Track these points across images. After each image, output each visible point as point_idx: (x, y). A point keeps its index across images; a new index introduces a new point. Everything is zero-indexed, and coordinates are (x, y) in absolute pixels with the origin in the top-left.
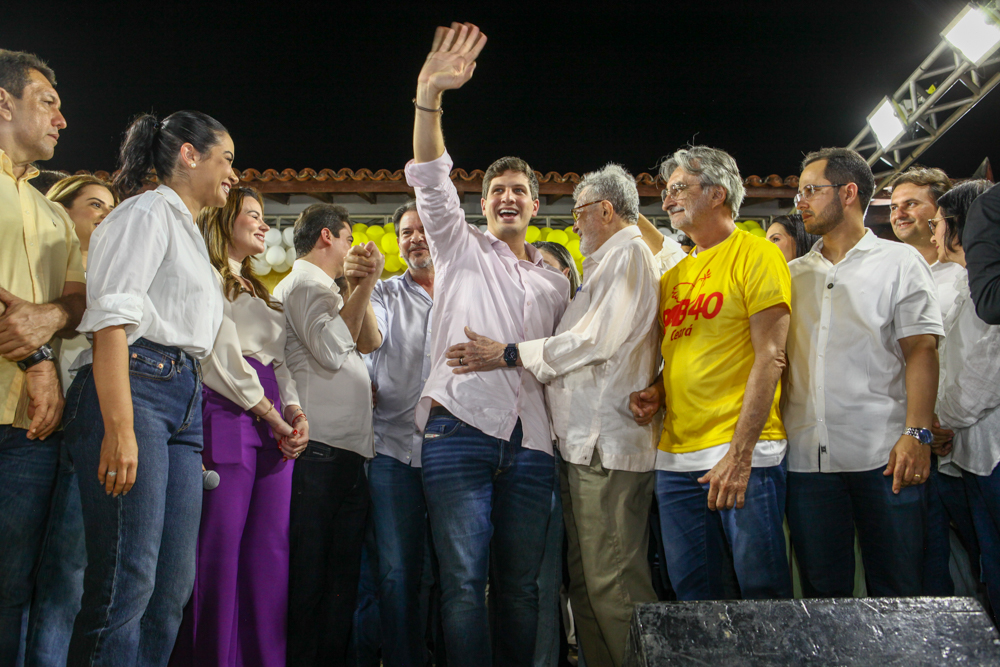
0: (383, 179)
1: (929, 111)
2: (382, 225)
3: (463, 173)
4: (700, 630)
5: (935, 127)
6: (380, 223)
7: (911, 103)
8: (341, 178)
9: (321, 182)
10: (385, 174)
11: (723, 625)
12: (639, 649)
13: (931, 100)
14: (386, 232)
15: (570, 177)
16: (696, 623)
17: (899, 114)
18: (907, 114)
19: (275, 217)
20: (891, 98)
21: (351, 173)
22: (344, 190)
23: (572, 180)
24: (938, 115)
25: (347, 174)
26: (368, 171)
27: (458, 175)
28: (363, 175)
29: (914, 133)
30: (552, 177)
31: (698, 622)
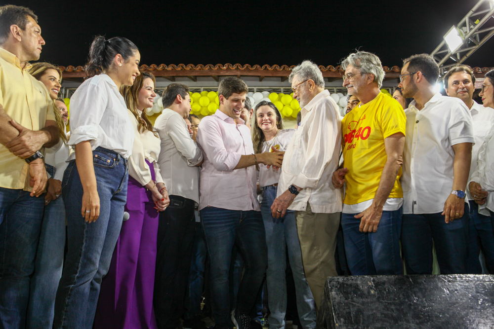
0: (200, 69)
1: (476, 33)
2: (200, 92)
3: (240, 66)
4: (359, 290)
5: (479, 41)
6: (198, 91)
7: (467, 29)
8: (179, 69)
9: (169, 71)
10: (201, 66)
11: (370, 288)
12: (329, 299)
13: (477, 27)
14: (202, 96)
16: (357, 287)
17: (460, 34)
18: (464, 35)
20: (456, 26)
21: (184, 66)
22: (180, 75)
24: (480, 34)
25: (182, 67)
26: (193, 65)
27: (237, 67)
28: (190, 67)
29: (468, 44)
30: (284, 68)
31: (358, 286)
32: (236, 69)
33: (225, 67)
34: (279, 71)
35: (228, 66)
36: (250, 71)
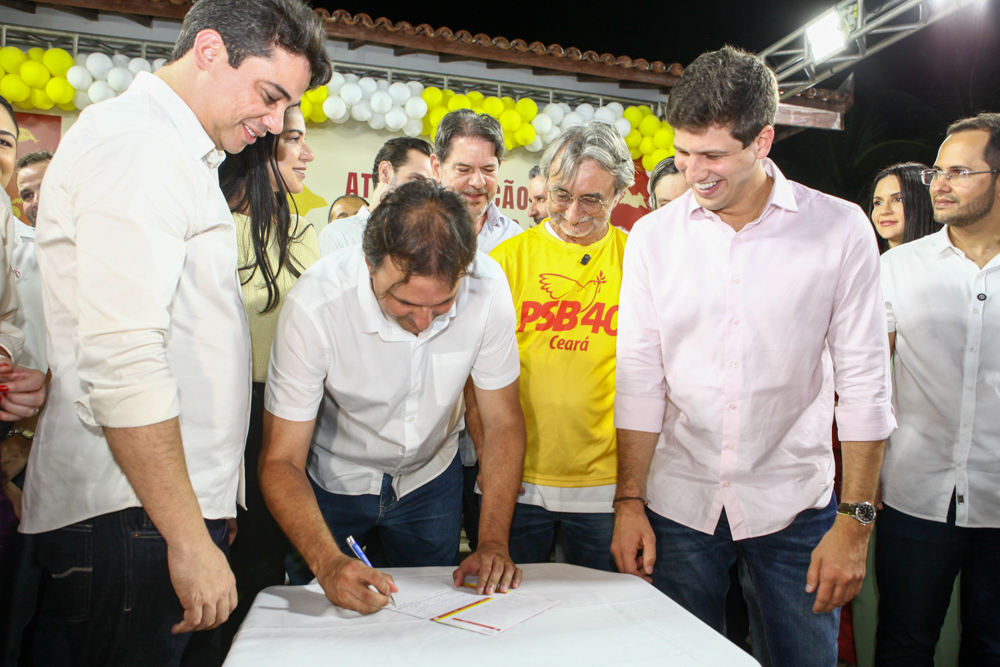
3: (367, 20)
15: (480, 39)
19: (139, 43)
23: (481, 42)
27: (362, 20)
30: (462, 36)
32: (356, 25)
33: (334, 19)
34: (449, 43)
35: (341, 16)
36: (387, 34)
